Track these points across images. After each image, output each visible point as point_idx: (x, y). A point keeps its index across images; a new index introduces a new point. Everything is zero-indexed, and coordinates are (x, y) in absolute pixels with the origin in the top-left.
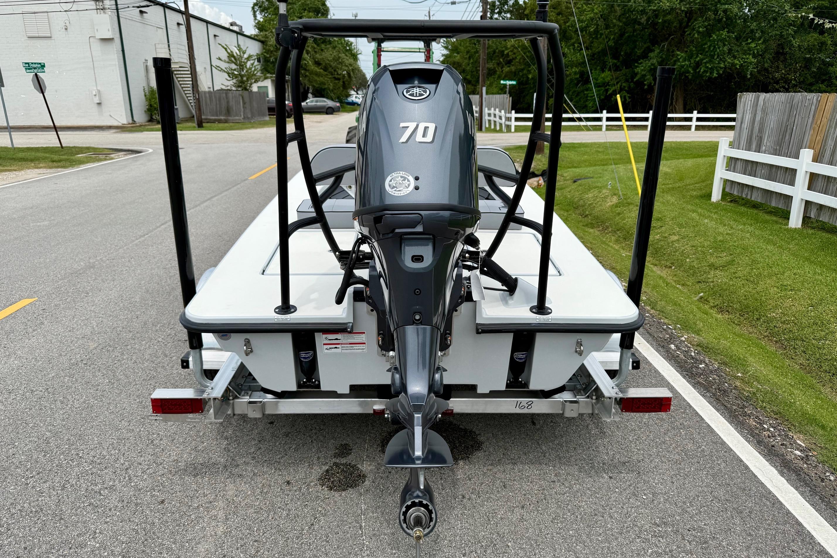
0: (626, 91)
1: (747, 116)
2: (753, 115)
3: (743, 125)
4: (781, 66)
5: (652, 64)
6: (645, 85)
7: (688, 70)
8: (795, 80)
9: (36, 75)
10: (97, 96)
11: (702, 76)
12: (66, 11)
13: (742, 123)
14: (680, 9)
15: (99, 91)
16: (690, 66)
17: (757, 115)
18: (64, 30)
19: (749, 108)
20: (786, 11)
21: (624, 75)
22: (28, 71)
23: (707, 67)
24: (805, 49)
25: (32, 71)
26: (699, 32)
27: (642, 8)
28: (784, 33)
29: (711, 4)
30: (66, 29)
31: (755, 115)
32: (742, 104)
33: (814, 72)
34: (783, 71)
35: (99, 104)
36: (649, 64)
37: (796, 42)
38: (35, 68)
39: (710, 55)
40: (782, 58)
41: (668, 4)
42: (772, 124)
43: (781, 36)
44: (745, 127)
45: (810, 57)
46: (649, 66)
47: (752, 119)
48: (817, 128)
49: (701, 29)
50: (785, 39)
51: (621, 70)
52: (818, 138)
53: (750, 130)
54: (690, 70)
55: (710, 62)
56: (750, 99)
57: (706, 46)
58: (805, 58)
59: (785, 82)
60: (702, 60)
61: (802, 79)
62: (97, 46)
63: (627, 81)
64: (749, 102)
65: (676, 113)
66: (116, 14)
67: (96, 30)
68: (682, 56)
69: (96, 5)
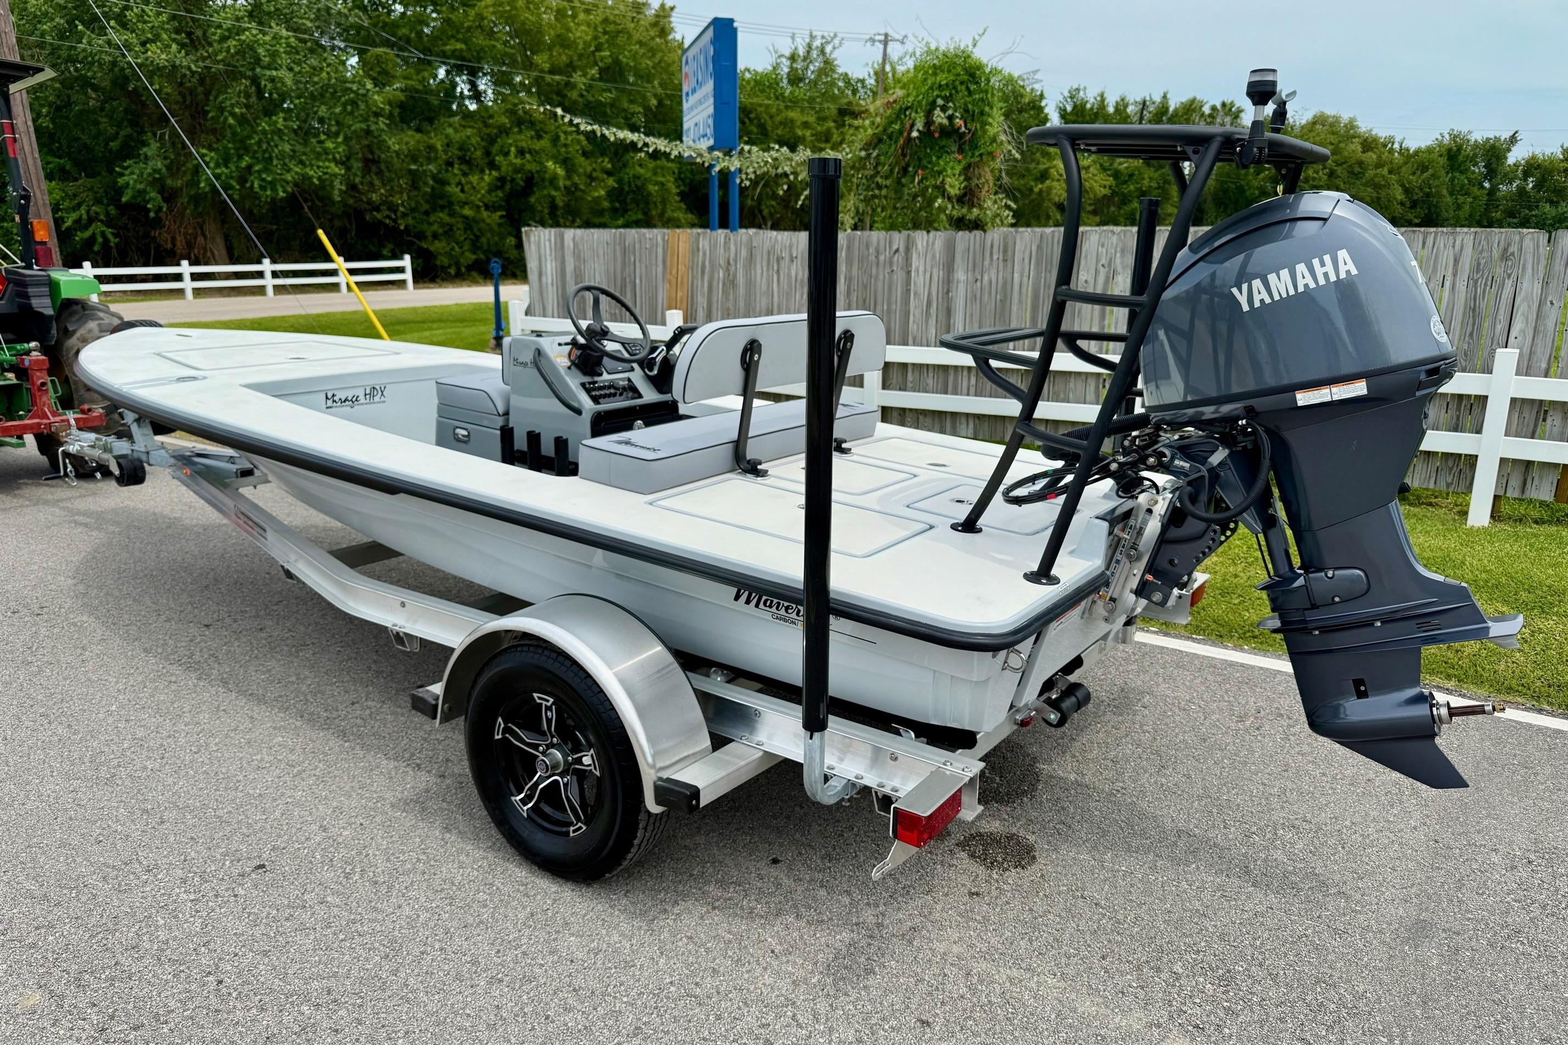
0: (102, 221)
1: (549, 266)
2: (559, 263)
3: (544, 279)
4: (377, 182)
5: (155, 171)
6: (149, 211)
7: (230, 184)
8: (402, 204)
11: (256, 197)
13: (540, 275)
14: (189, 68)
16: (232, 178)
17: (567, 264)
19: (548, 252)
20: (368, 90)
21: (89, 190)
23: (263, 180)
24: (406, 156)
26: (233, 115)
27: (111, 59)
28: (373, 127)
29: (243, 66)
31: (563, 262)
32: (533, 247)
33: (426, 193)
34: (382, 191)
36: (149, 170)
37: (393, 143)
39: (263, 157)
40: (374, 168)
41: (163, 56)
42: (597, 276)
43: (368, 132)
44: (550, 281)
45: (418, 170)
46: (150, 174)
47: (559, 270)
48: (674, 280)
49: (237, 110)
50: (375, 137)
51: (76, 180)
52: (680, 294)
53: (559, 284)
54: (234, 183)
55: (266, 170)
56: (547, 237)
57: (253, 141)
58: (410, 171)
59: (389, 209)
60: (249, 167)
61: (413, 205)
63: (98, 201)
64: (547, 244)
65: (217, 264)
68: (212, 158)
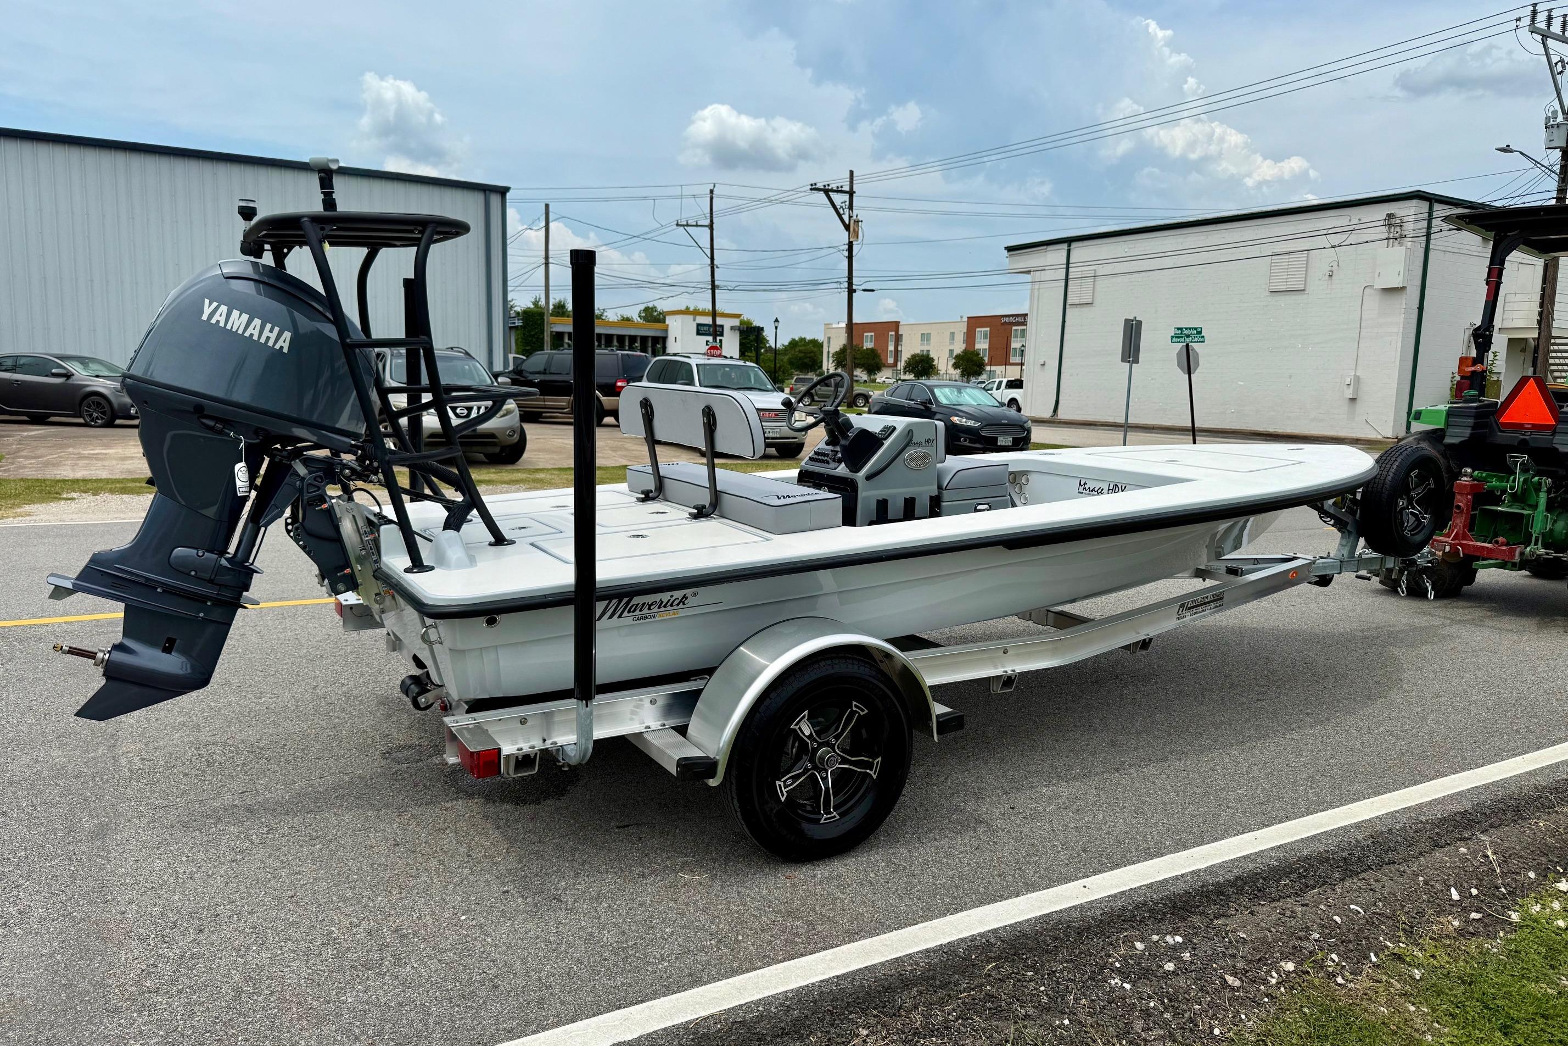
9: (1187, 346)
10: (1352, 386)
12: (1333, 247)
15: (1357, 379)
18: (1327, 277)
22: (1175, 340)
25: (1183, 340)
30: (1330, 276)
35: (1353, 400)
38: (1188, 336)
62: (1373, 302)
66: (1424, 245)
67: (1377, 274)
69: (1389, 232)
